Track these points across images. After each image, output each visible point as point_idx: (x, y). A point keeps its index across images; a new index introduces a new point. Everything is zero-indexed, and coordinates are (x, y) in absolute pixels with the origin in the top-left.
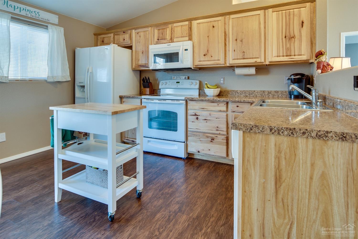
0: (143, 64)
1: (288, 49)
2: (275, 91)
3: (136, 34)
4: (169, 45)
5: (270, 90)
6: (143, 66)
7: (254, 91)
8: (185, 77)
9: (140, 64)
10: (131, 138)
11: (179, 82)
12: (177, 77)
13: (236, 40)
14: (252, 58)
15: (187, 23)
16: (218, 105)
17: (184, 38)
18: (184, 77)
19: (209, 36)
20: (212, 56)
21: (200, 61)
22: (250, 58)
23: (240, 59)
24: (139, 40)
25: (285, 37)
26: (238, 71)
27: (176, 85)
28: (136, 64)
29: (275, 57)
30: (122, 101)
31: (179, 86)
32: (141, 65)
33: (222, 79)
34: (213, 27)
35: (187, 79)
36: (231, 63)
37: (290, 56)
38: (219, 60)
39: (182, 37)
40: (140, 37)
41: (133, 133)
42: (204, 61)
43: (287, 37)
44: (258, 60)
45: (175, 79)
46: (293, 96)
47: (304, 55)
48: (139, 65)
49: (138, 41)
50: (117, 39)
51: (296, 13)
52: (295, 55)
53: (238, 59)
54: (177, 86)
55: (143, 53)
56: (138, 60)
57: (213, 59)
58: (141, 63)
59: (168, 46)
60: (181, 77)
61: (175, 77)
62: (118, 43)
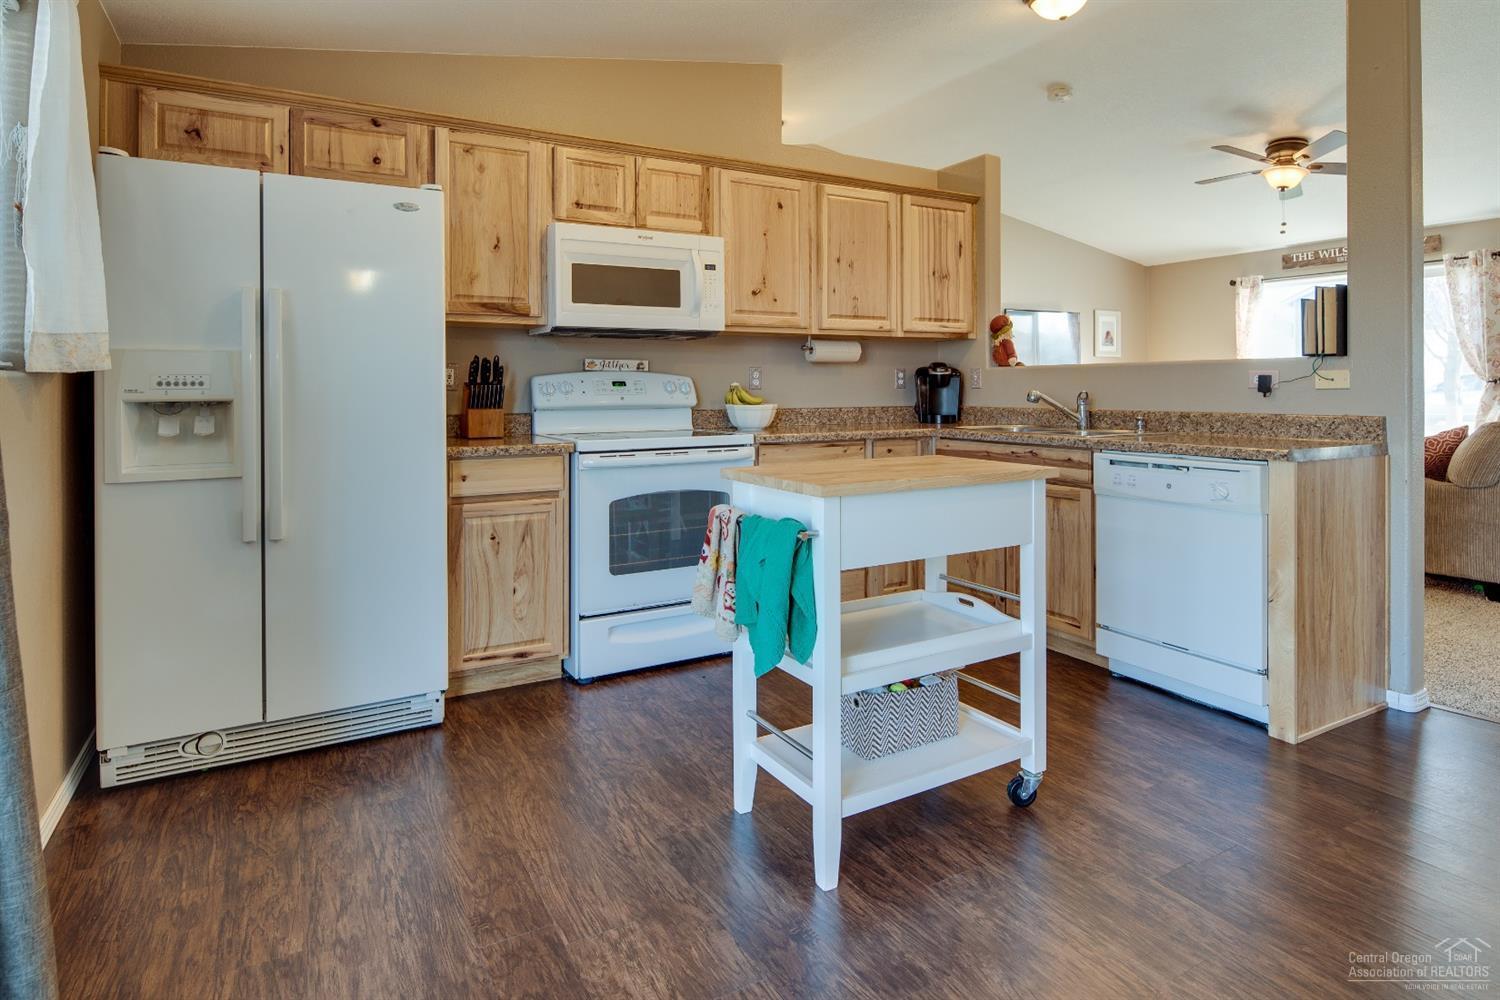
0: (498, 298)
1: (939, 304)
2: (882, 408)
3: (459, 150)
4: (646, 238)
5: (871, 404)
6: (499, 309)
7: (840, 409)
8: (638, 362)
9: (481, 297)
10: (509, 645)
11: (623, 384)
12: (607, 361)
13: (838, 261)
14: (874, 318)
15: (697, 169)
16: (845, 451)
17: (685, 221)
18: (634, 363)
19: (767, 231)
20: (775, 300)
21: (741, 311)
22: (869, 318)
23: (846, 317)
24: (475, 182)
25: (934, 273)
26: (822, 351)
27: (614, 397)
28: (458, 296)
29: (916, 319)
30: (455, 473)
31: (628, 395)
32: (485, 301)
33: (756, 375)
34: (780, 206)
35: (646, 369)
36: (825, 326)
37: (942, 320)
38: (794, 314)
39: (678, 216)
40: (481, 169)
41: (521, 619)
42: (753, 312)
43: (936, 275)
44: (886, 325)
45: (596, 368)
46: (939, 418)
47: (963, 321)
48: (475, 300)
49: (470, 189)
50: (317, 148)
51: (951, 220)
52: (948, 320)
53: (841, 316)
54: (622, 398)
55: (496, 247)
56: (472, 279)
57: (778, 307)
58: (486, 292)
59: (641, 241)
60: (621, 362)
61: (597, 362)
62: (325, 166)
